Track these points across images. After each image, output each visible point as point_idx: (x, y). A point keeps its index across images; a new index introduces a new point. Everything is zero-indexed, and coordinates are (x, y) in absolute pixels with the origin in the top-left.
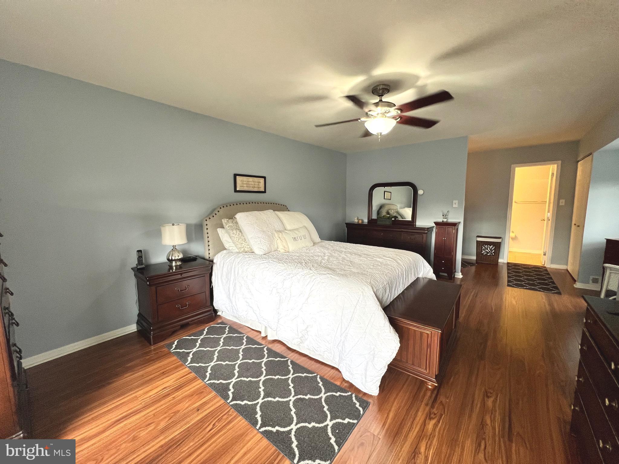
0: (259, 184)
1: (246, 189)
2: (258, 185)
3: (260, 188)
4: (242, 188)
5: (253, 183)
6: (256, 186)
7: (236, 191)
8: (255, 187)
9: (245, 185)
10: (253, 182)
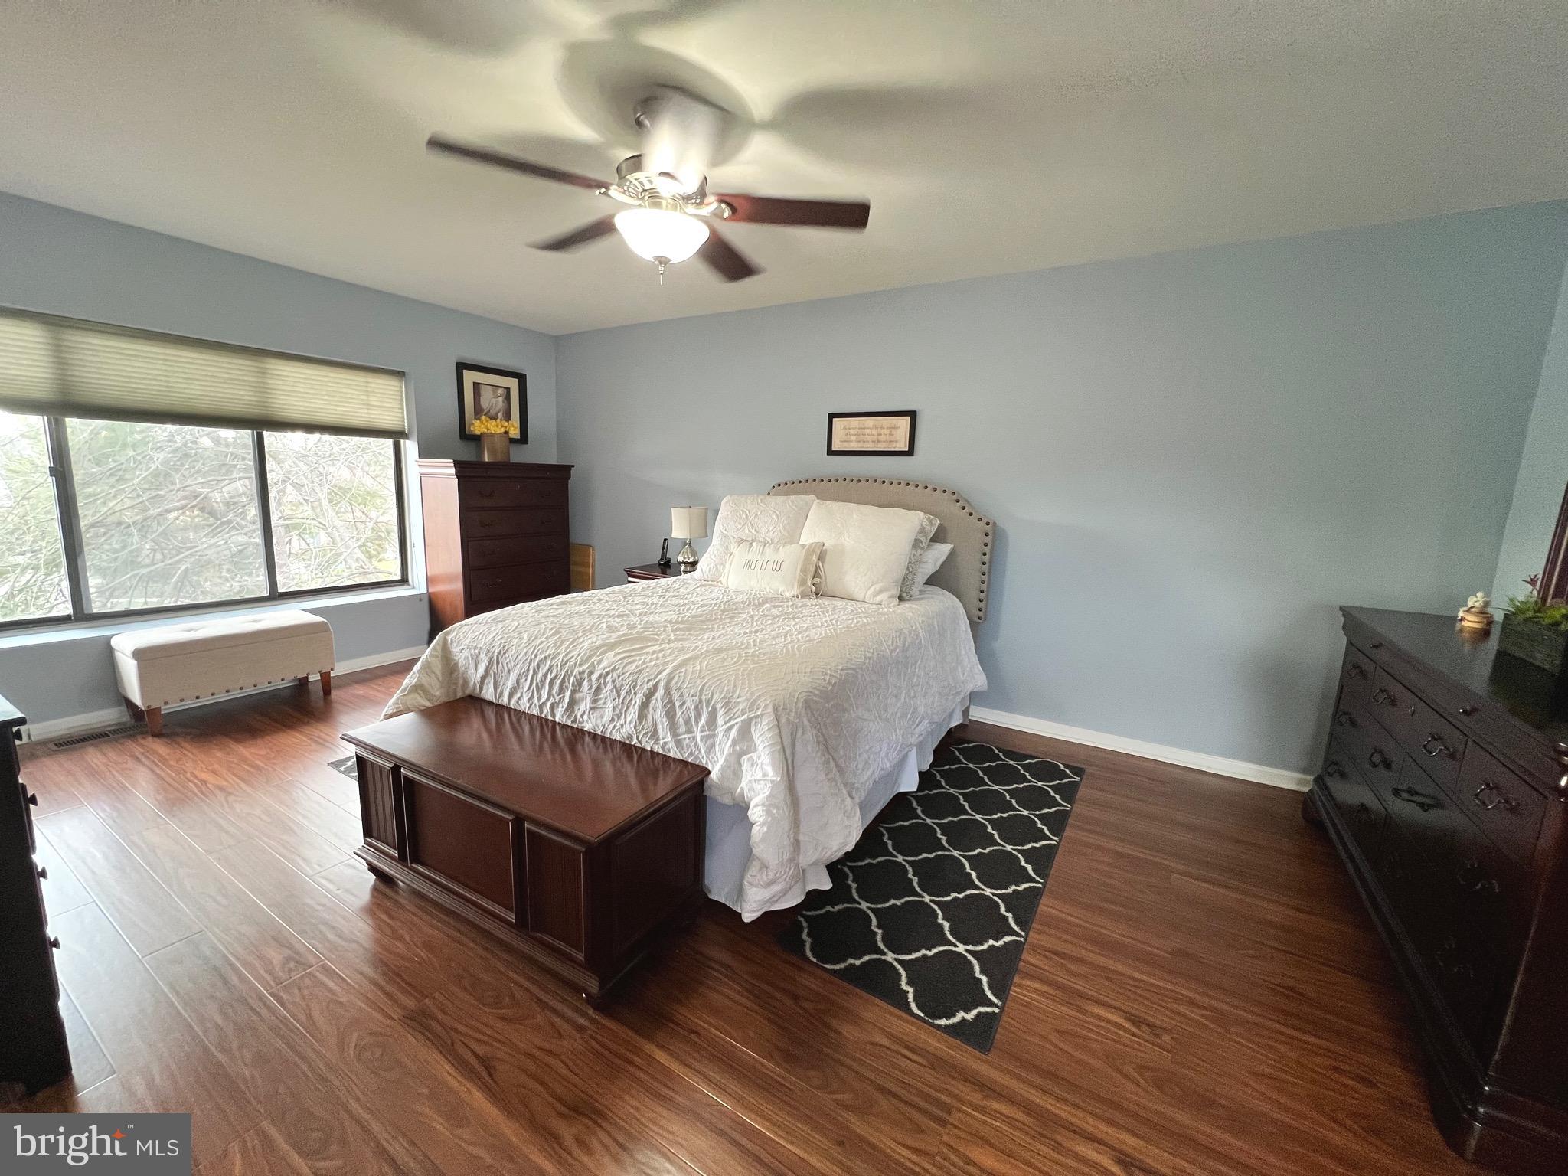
0: (894, 432)
1: (854, 446)
2: (890, 434)
3: (896, 442)
4: (845, 444)
5: (874, 431)
6: (882, 438)
7: (830, 452)
8: (879, 441)
9: (853, 438)
10: (877, 428)
